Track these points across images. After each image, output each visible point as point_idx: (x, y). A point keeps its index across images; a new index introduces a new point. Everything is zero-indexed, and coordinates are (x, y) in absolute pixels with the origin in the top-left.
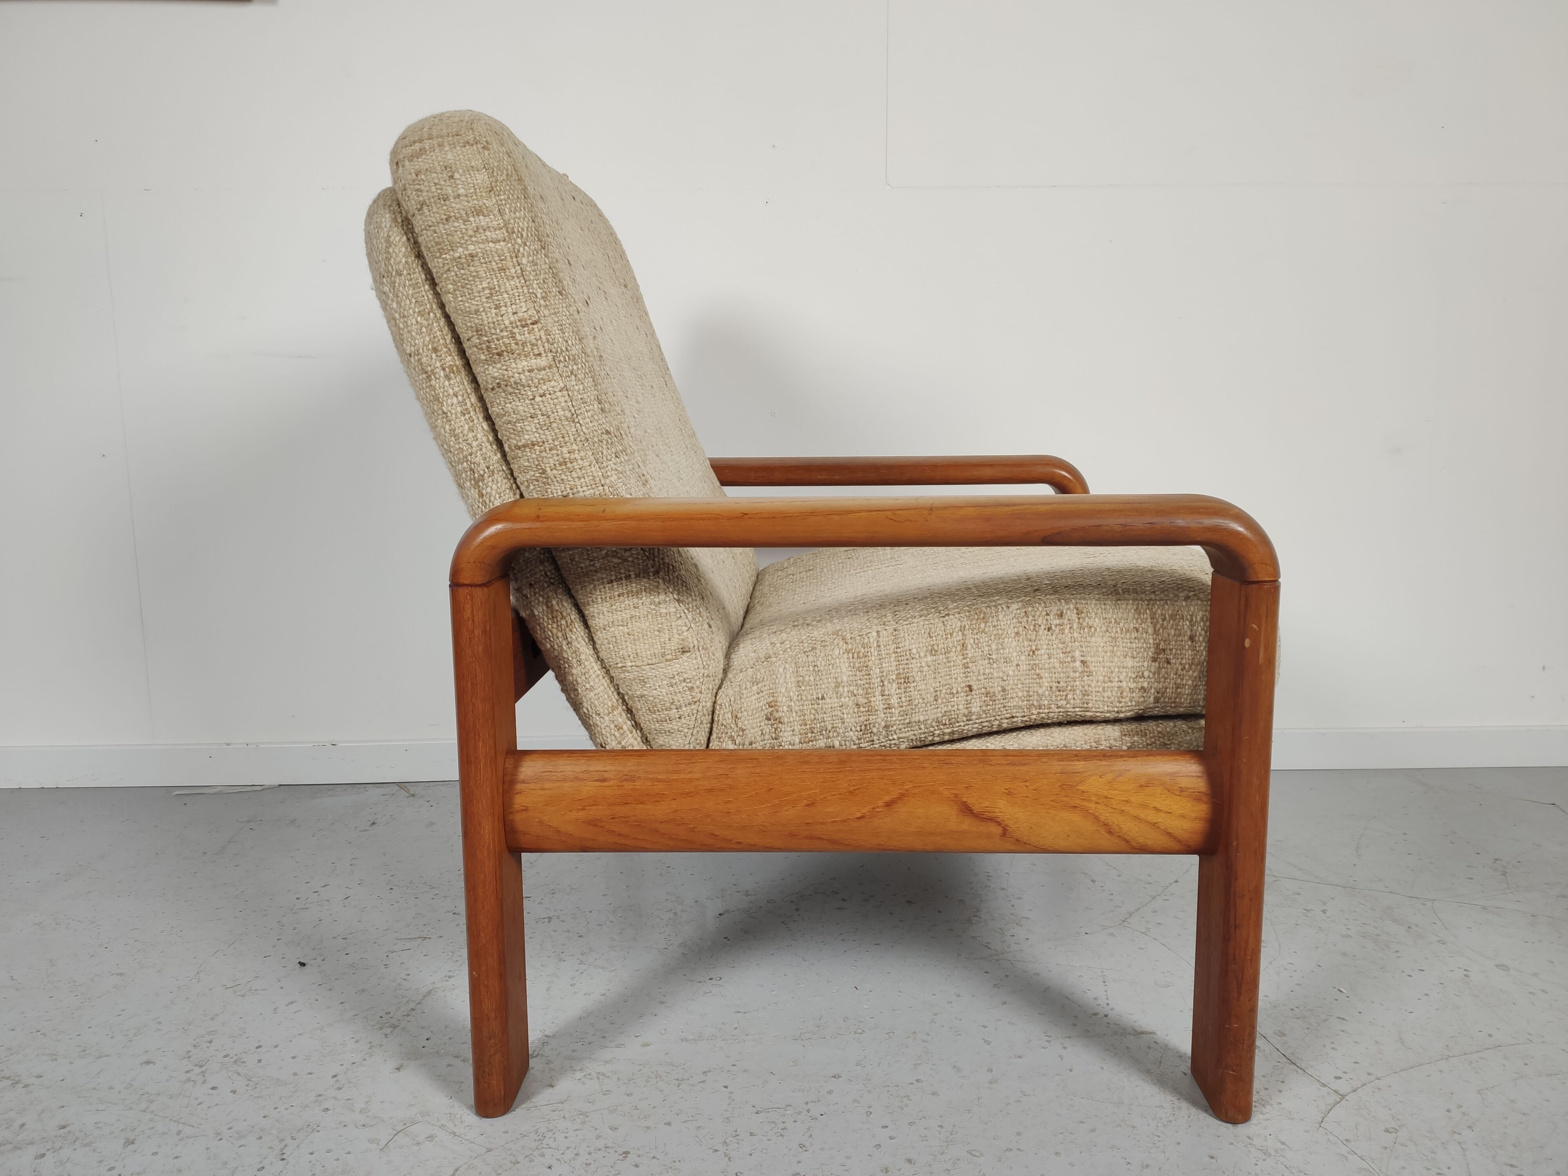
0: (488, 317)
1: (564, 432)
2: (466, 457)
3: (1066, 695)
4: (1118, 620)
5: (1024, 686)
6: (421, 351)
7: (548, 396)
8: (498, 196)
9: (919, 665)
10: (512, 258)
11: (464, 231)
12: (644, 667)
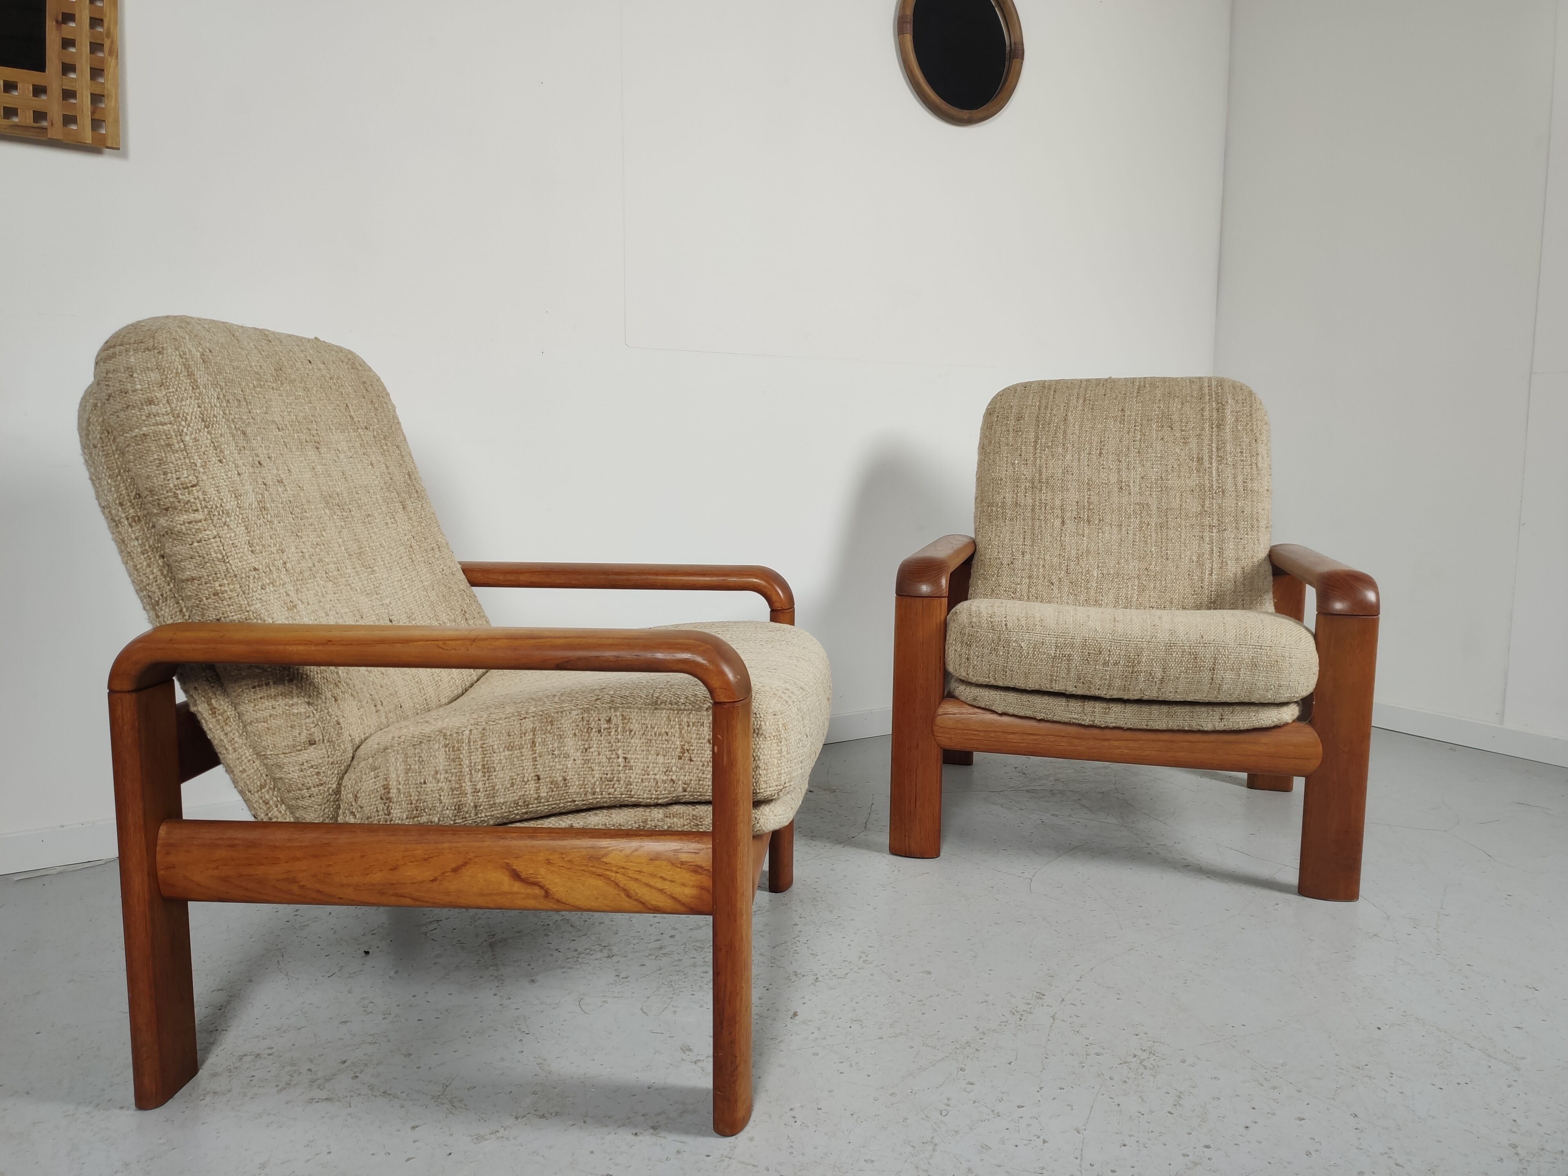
0: (158, 481)
1: (216, 569)
2: (145, 587)
3: (614, 785)
4: (653, 726)
5: (580, 776)
6: (111, 505)
7: (204, 542)
8: (168, 389)
9: (498, 758)
10: (177, 436)
11: (139, 416)
12: (280, 756)
